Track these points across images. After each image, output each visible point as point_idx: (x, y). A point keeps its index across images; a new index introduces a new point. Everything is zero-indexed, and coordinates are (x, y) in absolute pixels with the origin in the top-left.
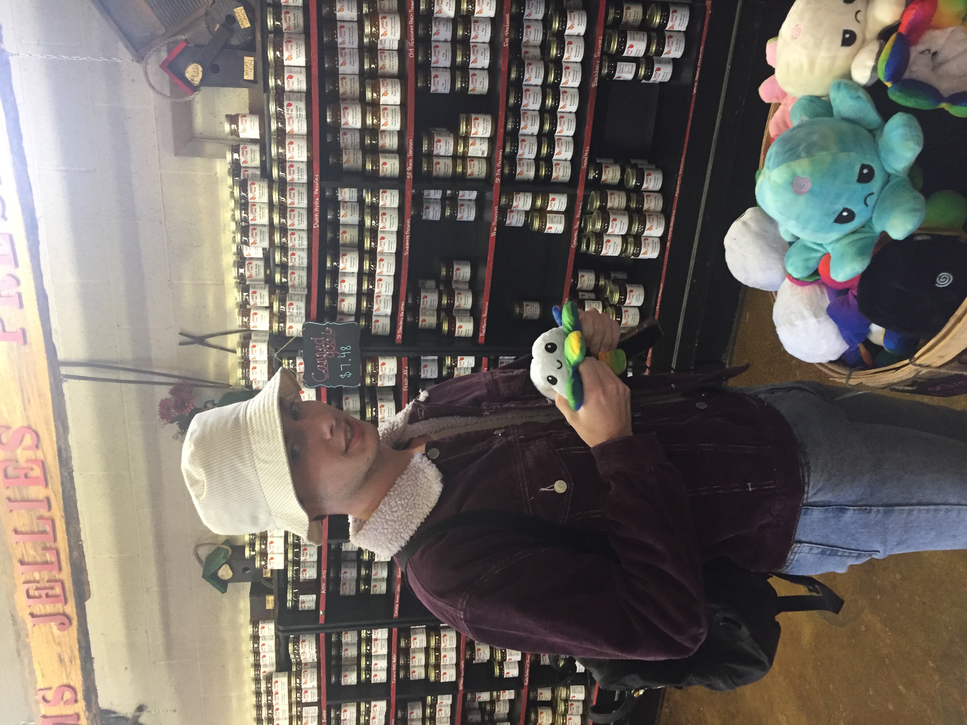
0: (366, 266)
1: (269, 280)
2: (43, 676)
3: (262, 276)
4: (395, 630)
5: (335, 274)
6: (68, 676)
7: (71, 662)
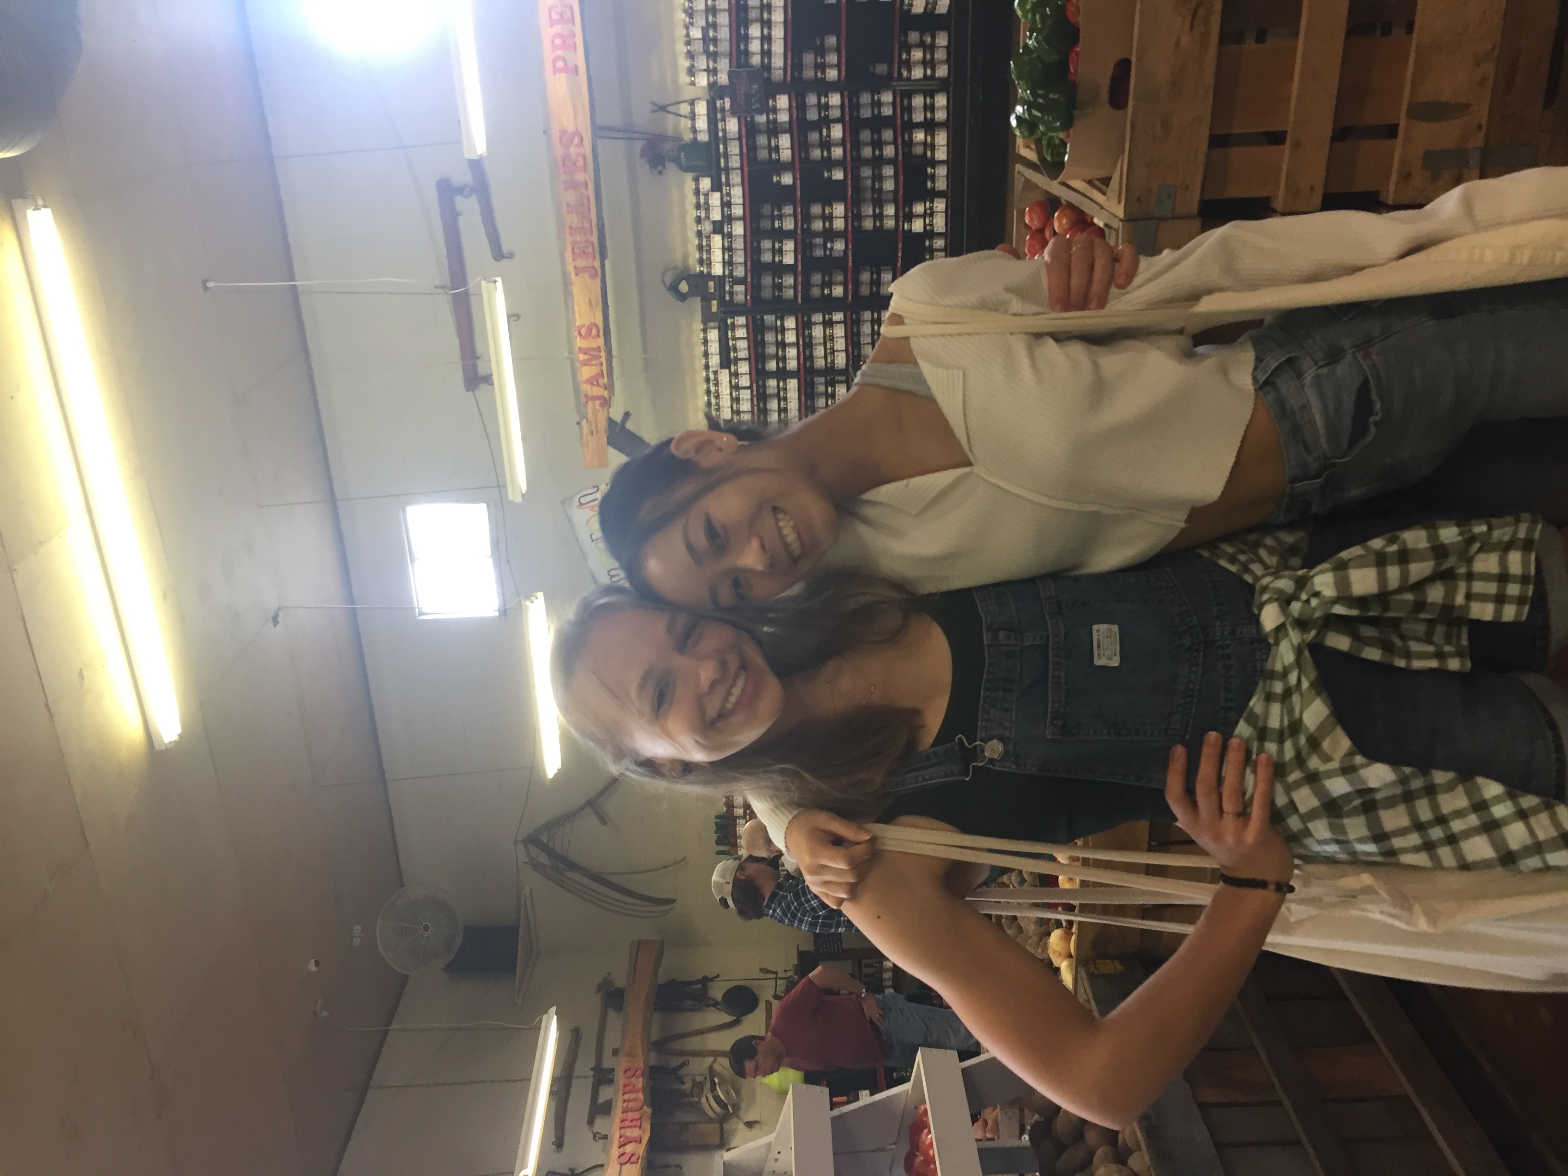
0: (766, 31)
1: (706, 52)
2: (580, 316)
3: (701, 49)
4: (800, 316)
5: (746, 38)
6: (595, 316)
7: (596, 306)
